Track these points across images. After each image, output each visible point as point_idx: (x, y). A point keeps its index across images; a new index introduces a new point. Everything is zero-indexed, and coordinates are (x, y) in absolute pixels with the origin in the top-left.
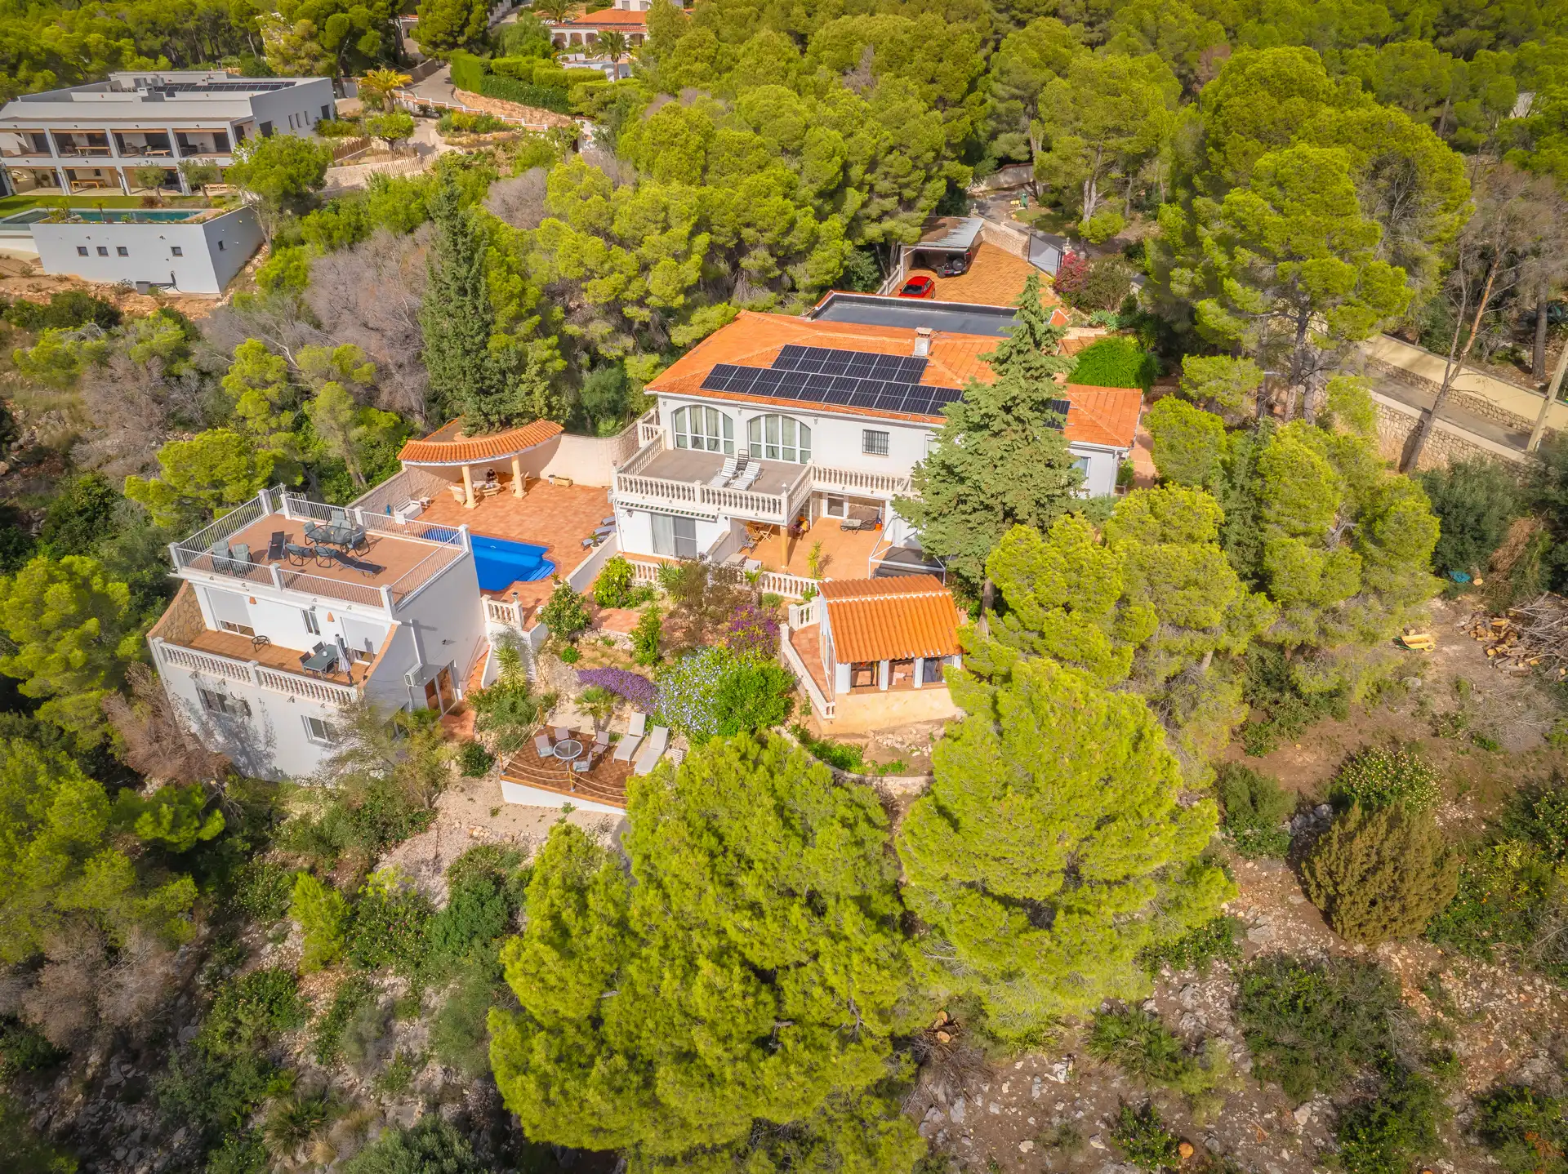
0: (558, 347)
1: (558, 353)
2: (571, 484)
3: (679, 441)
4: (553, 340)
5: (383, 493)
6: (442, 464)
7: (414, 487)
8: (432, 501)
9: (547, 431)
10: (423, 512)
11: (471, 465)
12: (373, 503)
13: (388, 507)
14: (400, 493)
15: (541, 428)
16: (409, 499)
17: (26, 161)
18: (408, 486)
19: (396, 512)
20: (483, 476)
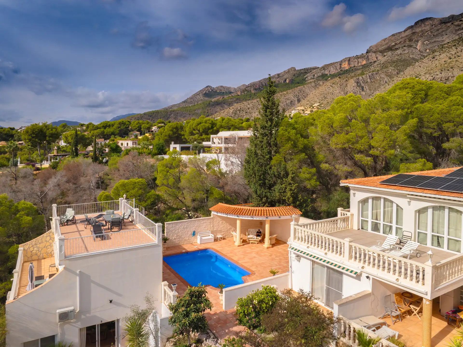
0: (315, 174)
1: (315, 177)
3: (363, 225)
4: (314, 170)
5: (193, 223)
6: (227, 216)
7: (215, 228)
8: (224, 239)
9: (290, 212)
10: (214, 242)
11: (241, 219)
12: (184, 226)
13: (194, 232)
14: (205, 227)
15: (287, 210)
16: (210, 233)
17: (216, 145)
18: (211, 226)
19: (198, 236)
20: (255, 234)
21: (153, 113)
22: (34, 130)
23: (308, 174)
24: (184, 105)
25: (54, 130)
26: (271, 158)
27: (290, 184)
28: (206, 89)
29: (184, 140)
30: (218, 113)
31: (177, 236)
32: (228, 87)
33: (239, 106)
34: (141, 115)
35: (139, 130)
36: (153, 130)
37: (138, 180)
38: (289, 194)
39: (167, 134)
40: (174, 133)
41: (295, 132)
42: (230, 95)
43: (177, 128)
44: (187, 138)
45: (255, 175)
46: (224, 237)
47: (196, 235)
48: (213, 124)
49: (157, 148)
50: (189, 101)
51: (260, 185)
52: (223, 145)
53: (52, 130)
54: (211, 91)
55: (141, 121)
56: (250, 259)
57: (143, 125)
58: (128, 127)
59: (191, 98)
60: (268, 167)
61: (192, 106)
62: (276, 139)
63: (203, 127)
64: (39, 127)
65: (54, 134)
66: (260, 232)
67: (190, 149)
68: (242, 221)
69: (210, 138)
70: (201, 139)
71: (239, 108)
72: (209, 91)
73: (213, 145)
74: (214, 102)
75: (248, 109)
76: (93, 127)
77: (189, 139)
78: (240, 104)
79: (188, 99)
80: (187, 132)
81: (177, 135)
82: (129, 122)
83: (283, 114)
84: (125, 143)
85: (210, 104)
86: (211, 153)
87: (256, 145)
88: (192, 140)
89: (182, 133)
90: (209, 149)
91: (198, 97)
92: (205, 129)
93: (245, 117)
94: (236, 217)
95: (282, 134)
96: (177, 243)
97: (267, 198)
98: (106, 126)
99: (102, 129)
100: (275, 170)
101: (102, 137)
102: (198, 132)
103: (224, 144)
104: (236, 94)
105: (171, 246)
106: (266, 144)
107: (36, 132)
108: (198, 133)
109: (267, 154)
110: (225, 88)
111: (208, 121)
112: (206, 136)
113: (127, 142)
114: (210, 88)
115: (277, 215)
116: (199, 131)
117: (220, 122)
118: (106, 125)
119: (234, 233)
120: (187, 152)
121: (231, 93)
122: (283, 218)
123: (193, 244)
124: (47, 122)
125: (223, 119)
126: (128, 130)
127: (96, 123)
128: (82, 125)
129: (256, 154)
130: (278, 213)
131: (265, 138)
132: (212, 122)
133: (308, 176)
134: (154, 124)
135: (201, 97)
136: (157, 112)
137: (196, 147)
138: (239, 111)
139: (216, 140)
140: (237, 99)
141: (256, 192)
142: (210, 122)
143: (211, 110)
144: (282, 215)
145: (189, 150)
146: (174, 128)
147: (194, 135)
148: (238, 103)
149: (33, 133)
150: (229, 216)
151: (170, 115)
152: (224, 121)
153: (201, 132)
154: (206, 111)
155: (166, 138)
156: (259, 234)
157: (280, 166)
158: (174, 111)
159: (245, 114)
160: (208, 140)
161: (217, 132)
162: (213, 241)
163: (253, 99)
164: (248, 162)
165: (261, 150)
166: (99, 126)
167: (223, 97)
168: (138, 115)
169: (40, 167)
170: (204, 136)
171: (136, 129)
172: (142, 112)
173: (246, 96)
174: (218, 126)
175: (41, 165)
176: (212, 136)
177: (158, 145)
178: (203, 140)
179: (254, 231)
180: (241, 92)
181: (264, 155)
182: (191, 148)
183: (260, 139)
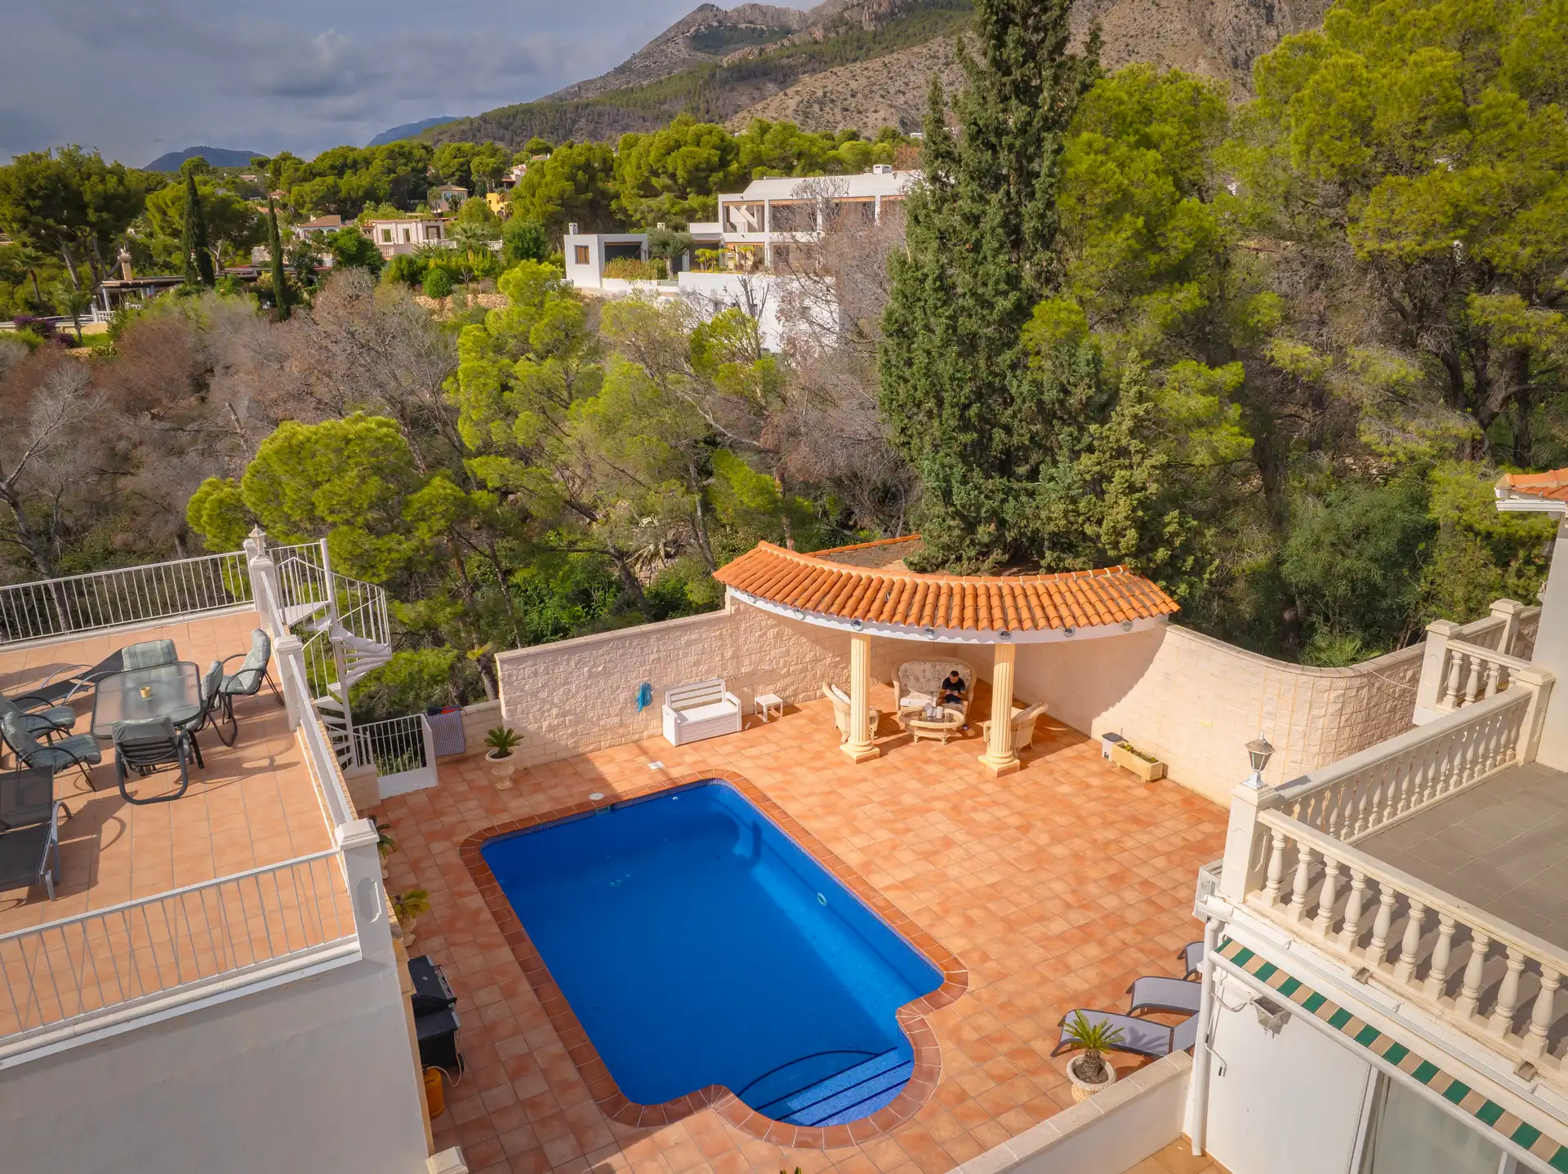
0: (1238, 394)
1: (1234, 411)
2: (1160, 775)
4: (1231, 374)
5: (638, 650)
6: (799, 616)
7: (747, 662)
8: (790, 709)
9: (1121, 602)
10: (744, 729)
11: (873, 638)
12: (595, 666)
13: (646, 689)
14: (697, 663)
15: (1102, 587)
16: (722, 687)
17: (742, 236)
18: (729, 654)
19: (666, 708)
20: (936, 685)
21: (515, 116)
22: (30, 179)
23: (1204, 393)
24: (619, 83)
25: (112, 181)
26: (1021, 313)
27: (1122, 452)
28: (699, 18)
29: (619, 216)
30: (745, 113)
31: (564, 715)
32: (779, 10)
33: (818, 84)
34: (471, 121)
35: (465, 181)
36: (513, 178)
37: (361, 425)
38: (1120, 510)
39: (554, 191)
40: (580, 189)
41: (1156, 160)
42: (786, 43)
43: (587, 167)
44: (630, 209)
45: (940, 403)
46: (790, 701)
47: (655, 702)
48: (727, 150)
49: (516, 248)
50: (639, 64)
51: (963, 456)
52: (767, 237)
53: (103, 180)
54: (715, 24)
55: (467, 146)
56: (927, 856)
57: (476, 160)
58: (425, 169)
59: (647, 54)
60: (1008, 356)
61: (649, 86)
62: (1050, 205)
63: (689, 162)
64: (48, 167)
65: (114, 197)
66: (960, 684)
67: (643, 255)
68: (875, 644)
69: (715, 207)
70: (684, 212)
71: (820, 93)
72: (710, 26)
73: (729, 237)
74: (731, 68)
75: (853, 96)
76: (297, 170)
77: (636, 211)
78: (821, 75)
79: (635, 57)
80: (629, 185)
81: (590, 195)
82: (425, 148)
83: (1092, 57)
84: (397, 229)
85: (713, 76)
86: (721, 270)
87: (942, 236)
88: (650, 217)
89: (611, 186)
90: (714, 253)
91: (671, 49)
92: (697, 169)
93: (840, 127)
94: (847, 627)
95: (1092, 171)
96: (566, 748)
97: (1002, 524)
98: (344, 165)
99: (330, 180)
100: (1046, 378)
101: (332, 207)
102: (668, 181)
103: (773, 230)
104: (808, 38)
105: (538, 761)
106: (1000, 231)
107: (40, 187)
108: (667, 188)
109: (1003, 286)
110: (765, 14)
111: (706, 138)
112: (702, 199)
113: (406, 226)
114: (711, 15)
115: (1056, 622)
116: (673, 176)
117: (752, 141)
118: (341, 160)
119: (835, 696)
120: (629, 263)
121: (787, 32)
122: (1083, 634)
123: (645, 743)
124: (79, 148)
125: (764, 129)
126: (425, 179)
127: (309, 158)
128: (262, 164)
129: (945, 288)
130: (1064, 612)
131: (994, 198)
132: (722, 139)
133: (1200, 403)
134: (516, 156)
135: (680, 50)
136: (529, 111)
137: (665, 245)
138: (822, 103)
139: (739, 217)
140: (812, 57)
141: (947, 494)
142: (715, 139)
143: (718, 99)
144: (1082, 620)
145: (638, 257)
146: (579, 168)
147: (656, 196)
148: (814, 71)
149: (31, 194)
150: (810, 619)
151: (574, 122)
152: (768, 137)
153: (680, 181)
154: (703, 106)
155: (551, 208)
156: (956, 693)
157: (1072, 355)
158: (587, 106)
159: (839, 117)
160: (710, 215)
161: (740, 182)
162: (739, 727)
163: (867, 57)
164: (899, 331)
165: (969, 262)
166: (320, 167)
167: (761, 51)
168: (461, 122)
169: (73, 332)
170: (694, 200)
171: (453, 174)
172: (475, 113)
173: (845, 43)
174: (745, 158)
175: (78, 326)
176: (723, 198)
177: (520, 236)
178: (691, 215)
179: (929, 674)
180: (826, 29)
181: (988, 292)
182: (644, 247)
183: (965, 204)
